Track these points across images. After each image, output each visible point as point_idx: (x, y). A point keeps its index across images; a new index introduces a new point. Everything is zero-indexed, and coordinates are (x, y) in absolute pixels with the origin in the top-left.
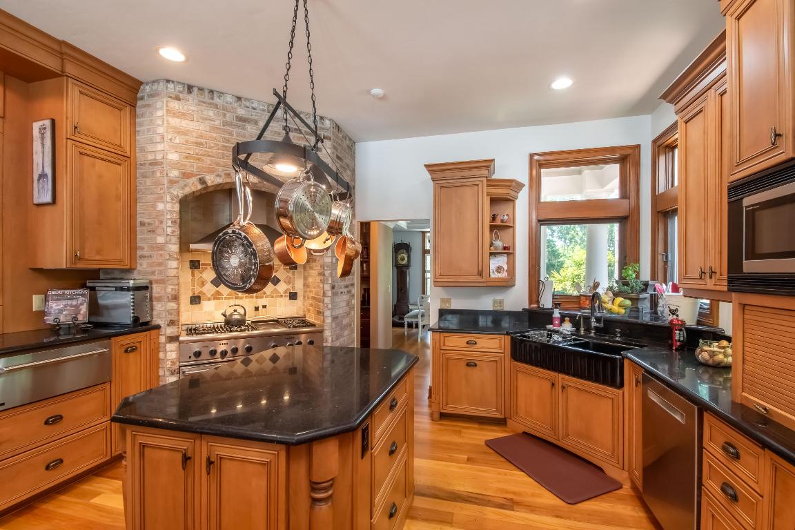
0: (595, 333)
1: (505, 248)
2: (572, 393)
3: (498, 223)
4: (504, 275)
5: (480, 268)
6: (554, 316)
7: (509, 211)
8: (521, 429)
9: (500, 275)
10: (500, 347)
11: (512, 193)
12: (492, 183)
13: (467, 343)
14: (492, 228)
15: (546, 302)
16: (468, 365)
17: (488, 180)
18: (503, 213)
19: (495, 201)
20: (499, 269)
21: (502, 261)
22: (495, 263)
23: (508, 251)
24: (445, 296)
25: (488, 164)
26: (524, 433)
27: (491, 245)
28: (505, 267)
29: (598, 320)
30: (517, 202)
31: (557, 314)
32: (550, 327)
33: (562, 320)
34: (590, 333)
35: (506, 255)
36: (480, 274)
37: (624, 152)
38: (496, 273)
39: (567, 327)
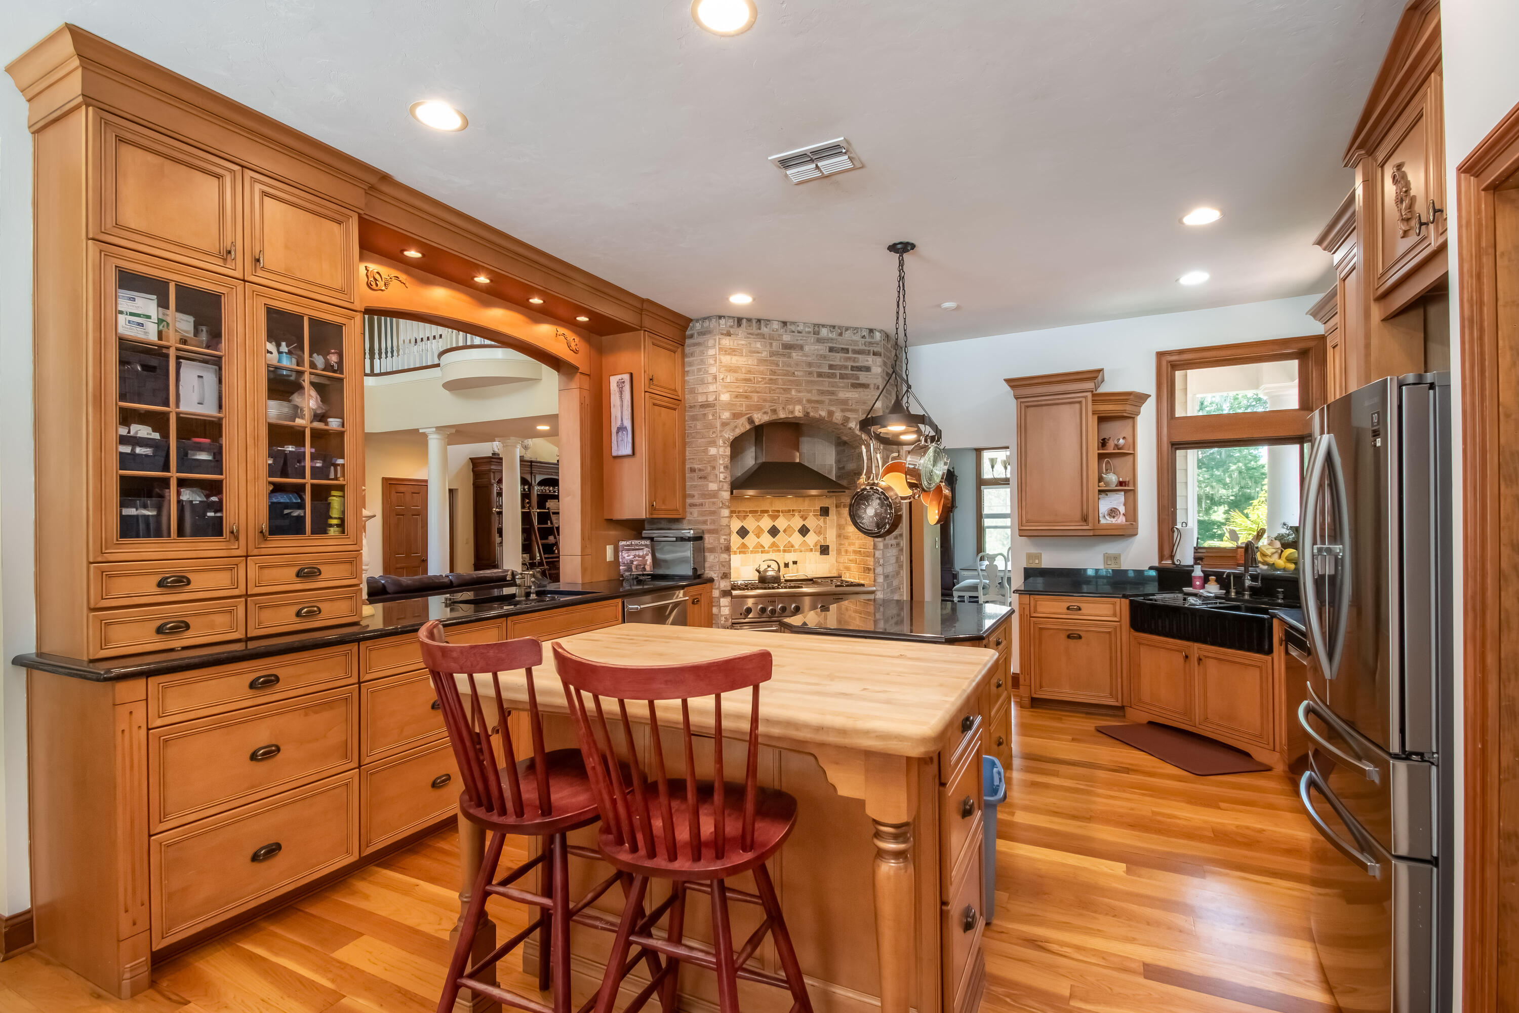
0: (1251, 595)
1: (1121, 484)
2: (1212, 667)
3: (1110, 449)
4: (1121, 520)
5: (1085, 511)
6: (1193, 574)
7: (1127, 432)
8: (1144, 718)
9: (1114, 521)
10: (1115, 615)
11: (1128, 408)
12: (1099, 398)
13: (1068, 608)
14: (1101, 457)
15: (1185, 556)
16: (1069, 637)
17: (1094, 395)
18: (1117, 434)
19: (1103, 419)
20: (1113, 512)
21: (1117, 501)
22: (1105, 505)
23: (1127, 487)
24: (1033, 550)
25: (1095, 375)
26: (1151, 723)
27: (1100, 479)
28: (1122, 509)
29: (1254, 578)
30: (1140, 420)
31: (1198, 572)
32: (1186, 589)
33: (1206, 580)
34: (1244, 595)
35: (1123, 493)
36: (1085, 519)
37: (1303, 345)
38: (1107, 517)
39: (1213, 589)
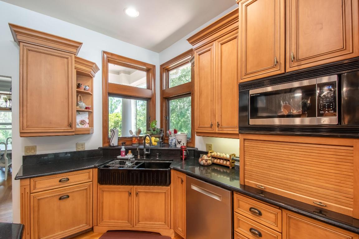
0: (146, 157)
1: (86, 108)
2: (141, 196)
3: (82, 90)
4: (87, 126)
5: (70, 121)
6: (121, 150)
7: (89, 83)
8: (105, 230)
9: (83, 126)
10: (89, 178)
11: (92, 72)
12: (79, 61)
13: (60, 181)
14: (78, 92)
15: (114, 142)
16: (60, 199)
17: (76, 57)
18: (85, 84)
19: (80, 74)
20: (83, 122)
21: (85, 117)
22: (79, 118)
23: (89, 110)
24: (30, 144)
25: (77, 45)
26: (108, 231)
27: (77, 104)
28: (87, 121)
29: (147, 150)
30: (94, 79)
31: (123, 149)
32: (119, 157)
33: (127, 152)
34: (143, 157)
35: (87, 113)
36: (70, 125)
38: (80, 125)
39: (130, 156)
